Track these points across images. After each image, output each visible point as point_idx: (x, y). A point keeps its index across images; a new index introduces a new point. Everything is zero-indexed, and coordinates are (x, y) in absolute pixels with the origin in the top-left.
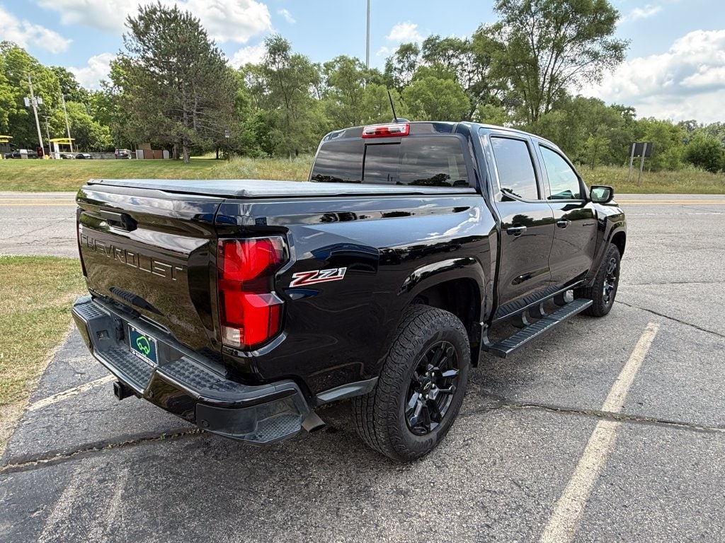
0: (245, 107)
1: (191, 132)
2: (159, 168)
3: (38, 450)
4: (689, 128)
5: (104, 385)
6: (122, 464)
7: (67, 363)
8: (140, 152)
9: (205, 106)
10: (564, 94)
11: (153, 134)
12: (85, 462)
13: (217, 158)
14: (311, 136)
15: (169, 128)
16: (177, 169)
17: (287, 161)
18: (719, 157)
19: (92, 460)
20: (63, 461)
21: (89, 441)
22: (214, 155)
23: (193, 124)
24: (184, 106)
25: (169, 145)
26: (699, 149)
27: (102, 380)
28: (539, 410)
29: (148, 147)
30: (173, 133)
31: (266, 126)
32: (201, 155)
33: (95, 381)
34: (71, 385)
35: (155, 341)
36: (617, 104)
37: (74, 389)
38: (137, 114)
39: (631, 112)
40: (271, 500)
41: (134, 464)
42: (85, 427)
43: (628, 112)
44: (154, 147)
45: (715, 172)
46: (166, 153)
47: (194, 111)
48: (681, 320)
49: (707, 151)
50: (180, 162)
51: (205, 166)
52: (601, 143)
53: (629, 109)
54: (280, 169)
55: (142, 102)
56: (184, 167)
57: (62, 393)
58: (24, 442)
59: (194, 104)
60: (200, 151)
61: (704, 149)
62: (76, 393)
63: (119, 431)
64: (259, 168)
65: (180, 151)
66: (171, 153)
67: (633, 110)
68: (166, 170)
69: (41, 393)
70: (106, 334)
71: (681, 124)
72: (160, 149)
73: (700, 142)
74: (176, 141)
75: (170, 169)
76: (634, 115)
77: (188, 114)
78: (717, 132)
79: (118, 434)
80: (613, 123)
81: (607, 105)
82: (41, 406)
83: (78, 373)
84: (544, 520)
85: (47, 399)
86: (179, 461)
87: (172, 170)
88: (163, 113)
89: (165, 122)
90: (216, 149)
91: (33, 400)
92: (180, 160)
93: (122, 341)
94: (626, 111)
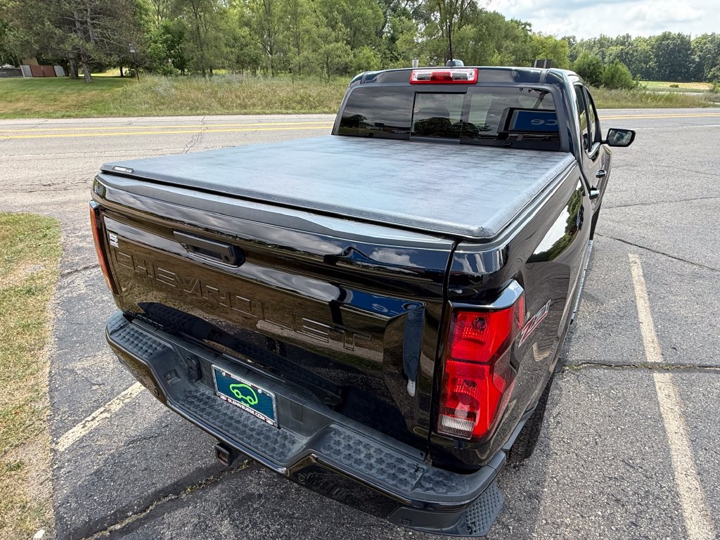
0: (146, 15)
1: (90, 46)
2: (59, 89)
3: (101, 512)
4: (570, 44)
5: (136, 398)
6: (217, 514)
7: (72, 371)
8: (25, 68)
9: (99, 14)
10: (476, 8)
11: (44, 48)
12: (170, 520)
13: (122, 76)
14: (225, 51)
15: (62, 41)
16: (81, 89)
17: (203, 79)
18: (601, 73)
19: (179, 514)
20: (140, 523)
21: (159, 486)
22: (116, 72)
23: (89, 36)
24: (75, 13)
25: (63, 61)
26: (586, 66)
27: (130, 390)
28: (593, 367)
29: (35, 62)
30: (68, 47)
31: (174, 38)
32: (100, 71)
33: (123, 393)
34: (95, 404)
35: (273, 396)
36: (515, 19)
37: (102, 409)
38: (17, 22)
39: (528, 27)
40: (410, 533)
41: (230, 513)
42: (144, 466)
43: (525, 27)
44: (42, 62)
45: (598, 88)
46: (59, 69)
47: (89, 20)
48: (651, 248)
49: (592, 67)
50: (81, 81)
51: (112, 86)
52: (506, 59)
53: (526, 24)
54: (199, 89)
55: (20, 7)
56: (88, 87)
57: (89, 418)
58: (76, 502)
59: (86, 10)
60: (101, 67)
61: (589, 65)
62: (106, 415)
63: (189, 464)
64: (176, 88)
65: (77, 67)
66: (67, 70)
67: (530, 25)
68: (67, 92)
69: (62, 421)
70: (174, 374)
71: (564, 39)
72: (50, 64)
73: (586, 60)
74: (71, 56)
75: (73, 90)
76: (530, 31)
77: (82, 23)
78: (592, 47)
79: (189, 469)
80: (515, 39)
81: (507, 19)
82: (71, 441)
83: (94, 385)
84: (678, 506)
85: (74, 429)
86: (282, 498)
87: (75, 91)
88: (51, 21)
89: (55, 34)
90: (120, 65)
91: (57, 433)
92: (80, 78)
93: (199, 381)
94: (523, 26)
